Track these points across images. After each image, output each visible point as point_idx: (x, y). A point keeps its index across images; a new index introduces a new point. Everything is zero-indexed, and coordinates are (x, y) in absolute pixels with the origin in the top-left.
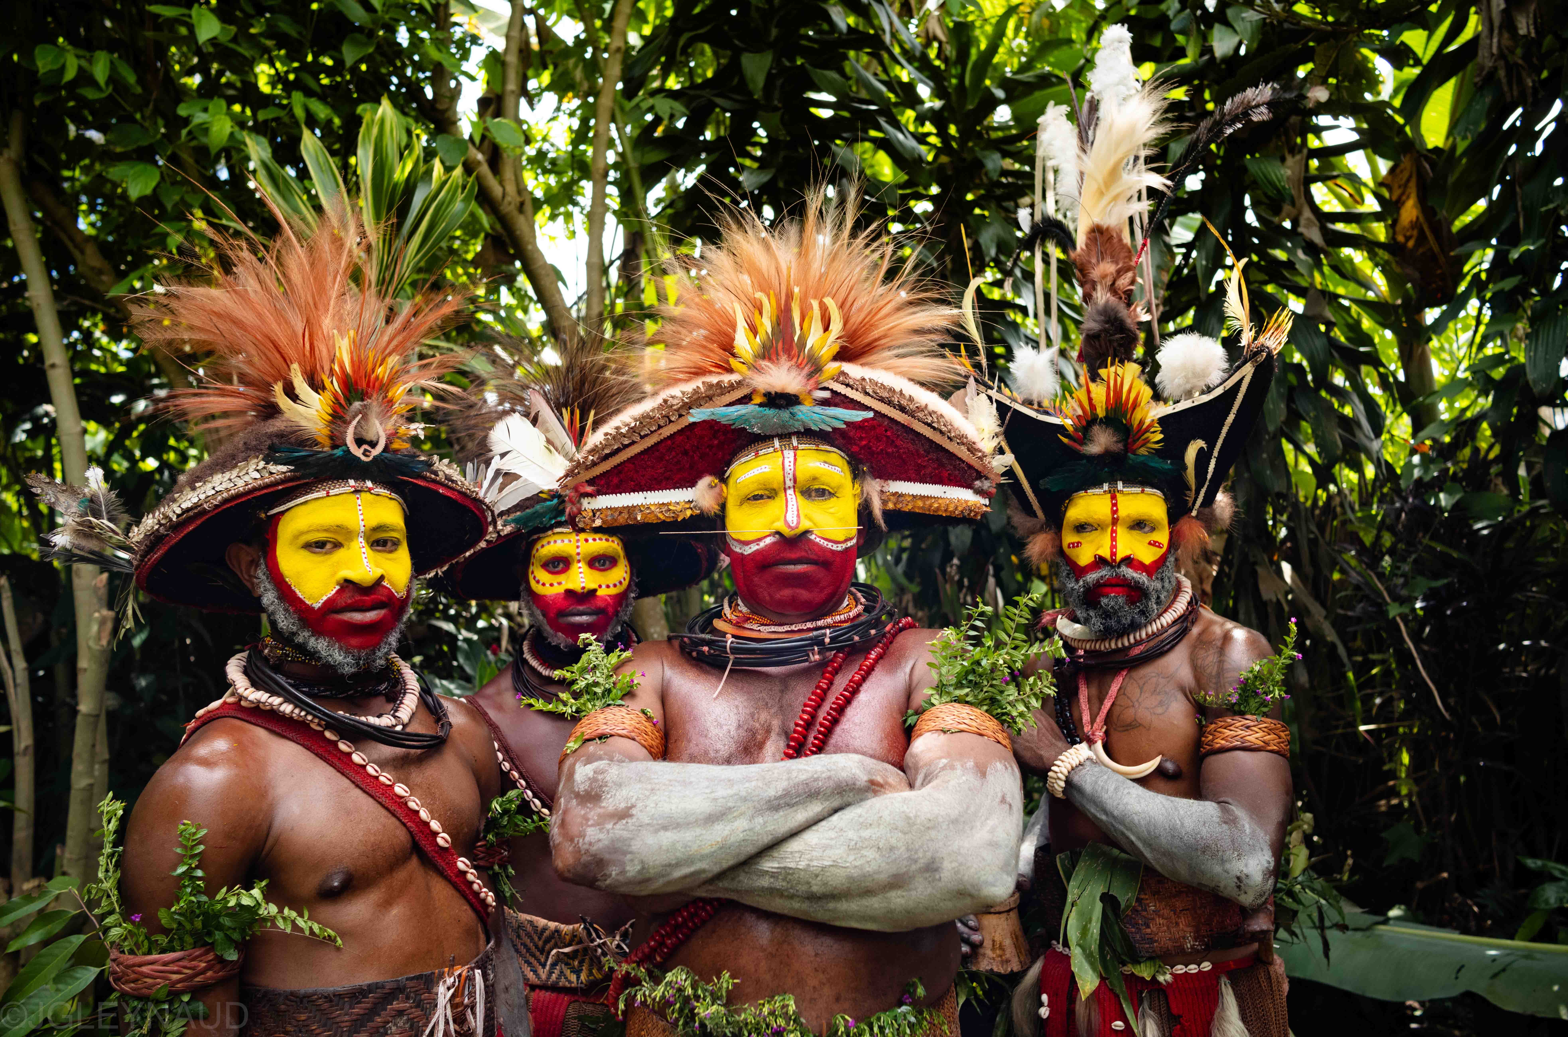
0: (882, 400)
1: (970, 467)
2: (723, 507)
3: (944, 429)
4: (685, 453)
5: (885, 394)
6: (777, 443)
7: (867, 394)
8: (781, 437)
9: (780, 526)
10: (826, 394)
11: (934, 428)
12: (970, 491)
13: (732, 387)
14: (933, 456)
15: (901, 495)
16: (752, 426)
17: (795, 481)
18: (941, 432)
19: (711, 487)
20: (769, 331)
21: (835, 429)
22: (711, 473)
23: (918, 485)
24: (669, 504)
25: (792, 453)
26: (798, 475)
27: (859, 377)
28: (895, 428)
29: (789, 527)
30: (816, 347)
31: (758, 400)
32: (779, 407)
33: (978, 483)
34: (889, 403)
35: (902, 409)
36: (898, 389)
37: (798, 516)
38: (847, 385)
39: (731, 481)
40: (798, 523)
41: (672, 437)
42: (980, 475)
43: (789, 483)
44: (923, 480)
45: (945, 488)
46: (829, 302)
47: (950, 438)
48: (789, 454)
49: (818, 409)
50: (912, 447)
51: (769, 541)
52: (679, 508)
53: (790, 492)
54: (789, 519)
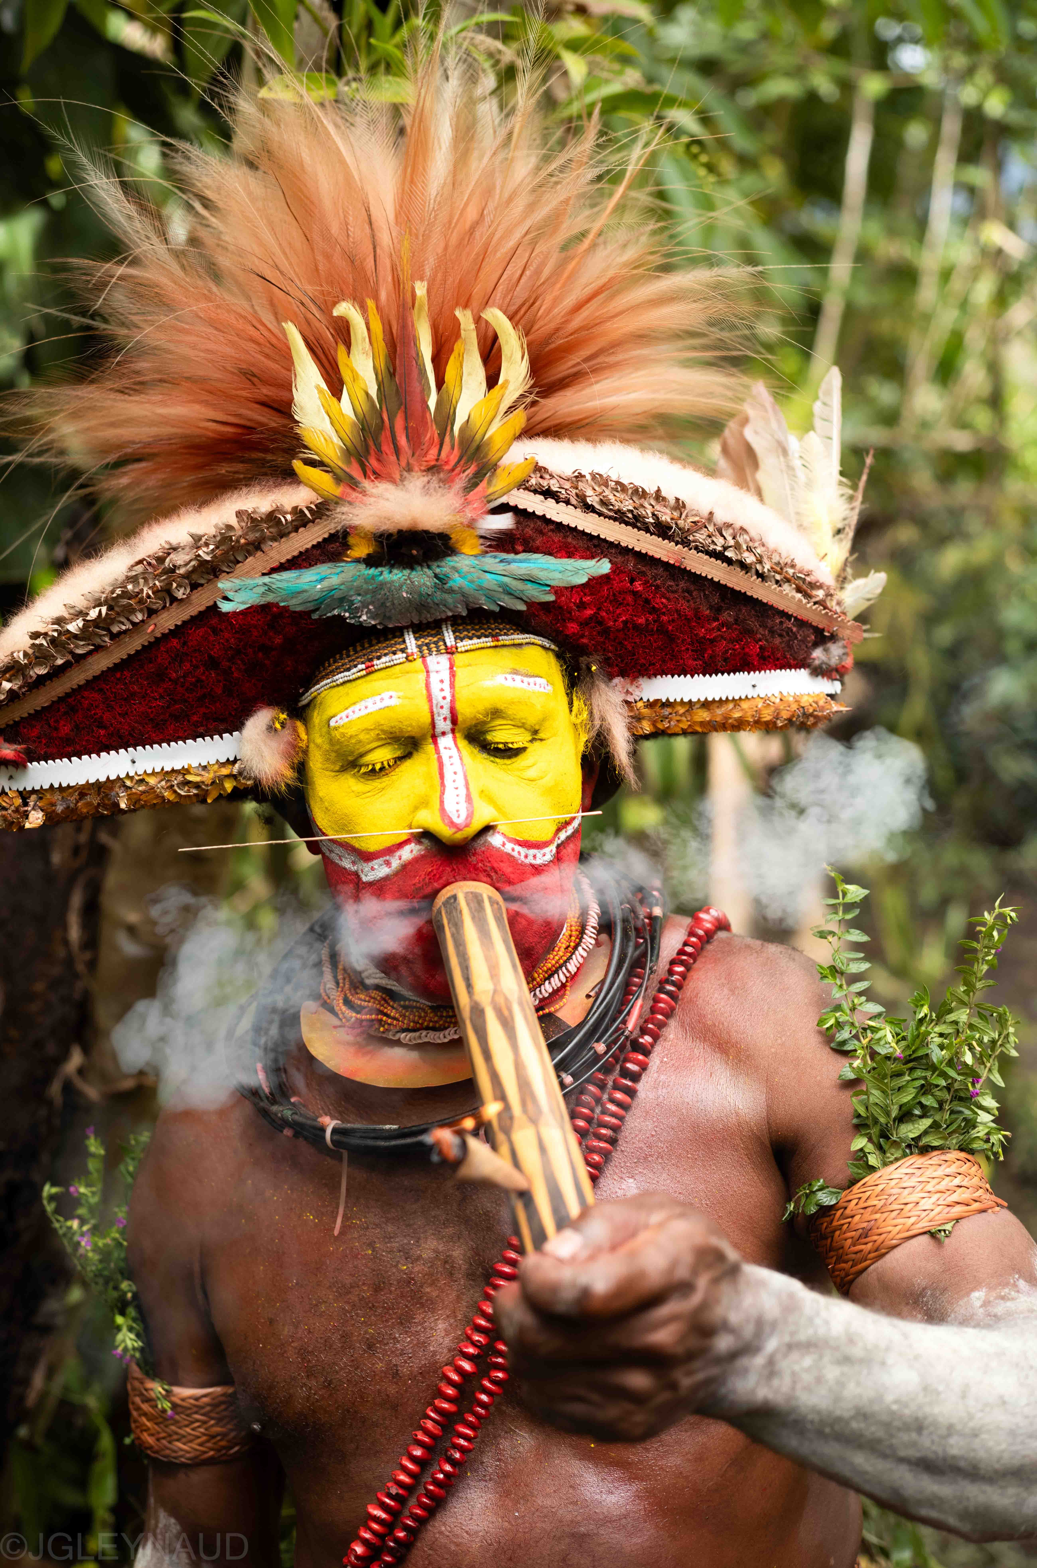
0: (619, 517)
1: (802, 623)
2: (301, 769)
3: (749, 559)
4: (213, 663)
5: (627, 505)
6: (411, 642)
7: (589, 508)
8: (419, 629)
9: (430, 820)
10: (505, 522)
11: (729, 561)
12: (803, 673)
13: (301, 520)
14: (728, 616)
15: (668, 704)
16: (355, 612)
17: (454, 721)
18: (744, 566)
19: (271, 728)
20: (373, 392)
21: (530, 604)
22: (272, 702)
23: (699, 679)
24: (185, 771)
25: (444, 660)
26: (459, 707)
27: (568, 472)
28: (650, 573)
29: (452, 824)
30: (478, 422)
31: (361, 550)
32: (409, 563)
33: (818, 654)
34: (636, 522)
35: (662, 530)
36: (651, 489)
37: (469, 798)
38: (548, 493)
39: (317, 718)
40: (470, 815)
41: (178, 631)
42: (822, 638)
43: (443, 725)
44: (710, 669)
45: (755, 677)
46: (497, 318)
47: (761, 576)
48: (439, 663)
49: (492, 562)
50: (685, 606)
51: (408, 853)
52: (208, 777)
53: (445, 742)
54: (450, 807)
